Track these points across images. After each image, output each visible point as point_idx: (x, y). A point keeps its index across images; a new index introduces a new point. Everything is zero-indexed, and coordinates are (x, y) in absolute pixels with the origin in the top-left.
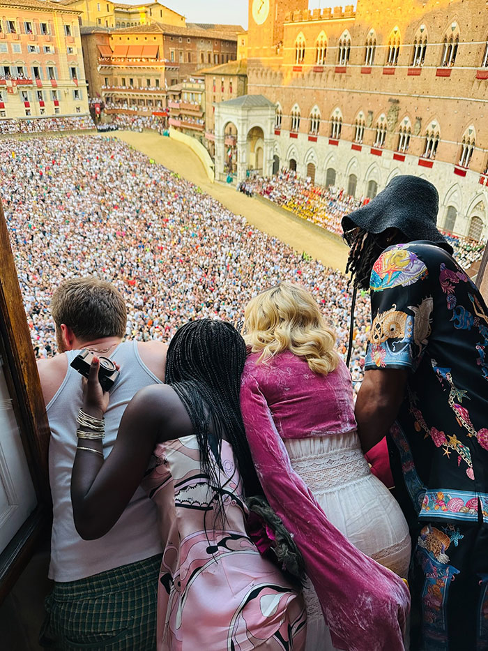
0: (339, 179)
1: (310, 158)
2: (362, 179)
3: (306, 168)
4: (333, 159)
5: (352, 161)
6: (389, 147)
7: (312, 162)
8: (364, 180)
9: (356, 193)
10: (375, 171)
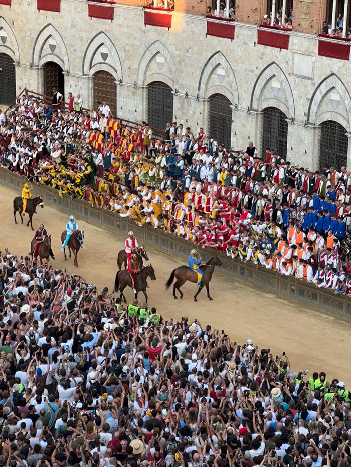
0: (182, 108)
1: (98, 58)
2: (245, 104)
3: (91, 85)
4: (159, 59)
5: (214, 62)
6: (305, 24)
7: (104, 68)
8: (250, 109)
9: (233, 139)
10: (275, 84)
